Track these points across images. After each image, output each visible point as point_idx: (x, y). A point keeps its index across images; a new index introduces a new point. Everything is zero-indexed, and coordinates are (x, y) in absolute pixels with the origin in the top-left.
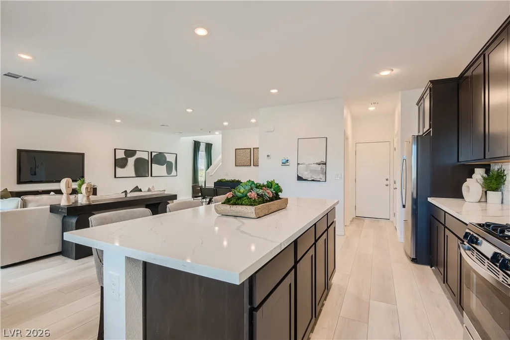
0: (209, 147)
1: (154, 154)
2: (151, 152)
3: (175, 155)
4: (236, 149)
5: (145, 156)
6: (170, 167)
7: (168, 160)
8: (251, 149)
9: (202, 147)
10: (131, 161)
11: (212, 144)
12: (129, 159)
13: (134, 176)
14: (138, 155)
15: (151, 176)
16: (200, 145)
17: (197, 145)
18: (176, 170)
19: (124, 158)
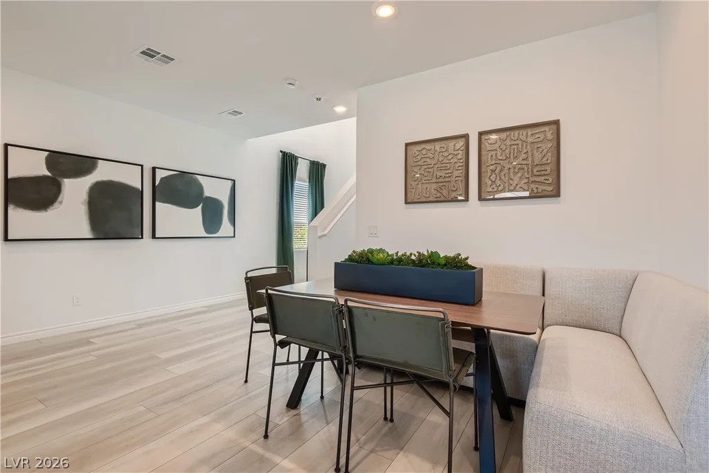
0: (317, 171)
1: (160, 175)
2: (154, 169)
3: (230, 183)
4: (407, 145)
5: (130, 178)
6: (213, 215)
7: (207, 193)
8: (466, 137)
9: (302, 171)
10: (75, 190)
11: (324, 166)
12: (68, 184)
13: (89, 235)
14: (103, 173)
15: (154, 236)
16: (296, 164)
17: (288, 163)
18: (233, 221)
19: (45, 177)
